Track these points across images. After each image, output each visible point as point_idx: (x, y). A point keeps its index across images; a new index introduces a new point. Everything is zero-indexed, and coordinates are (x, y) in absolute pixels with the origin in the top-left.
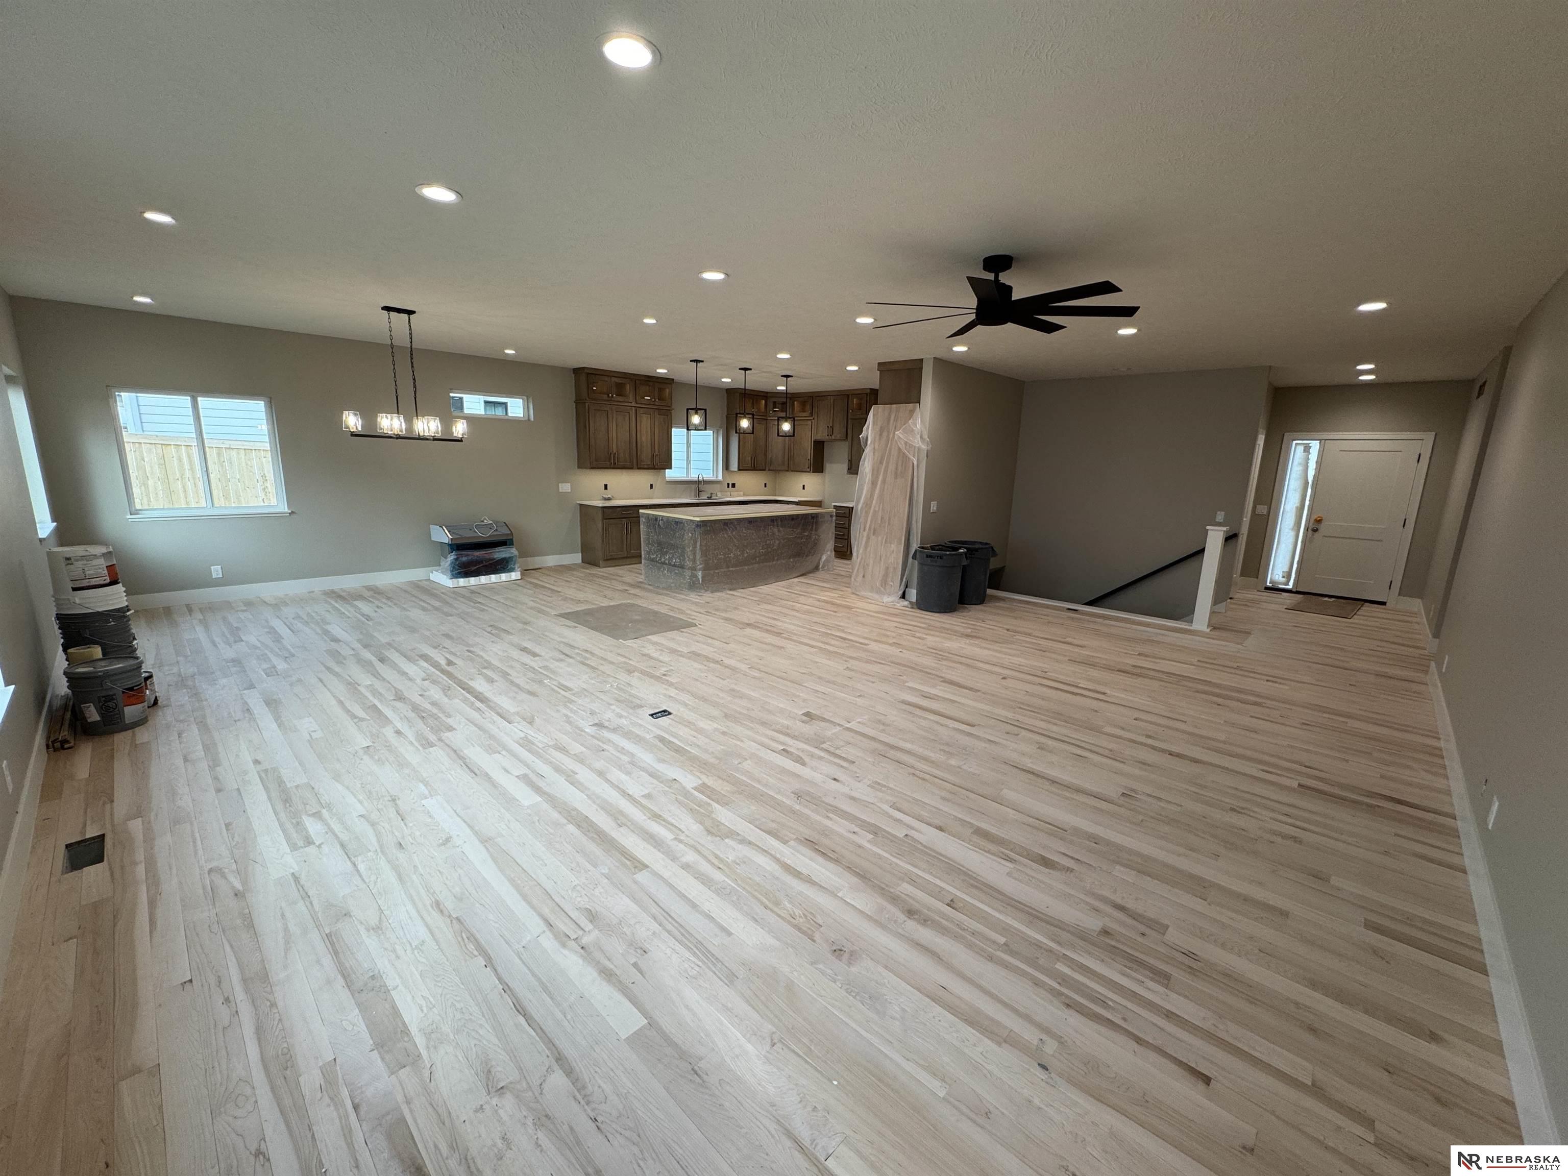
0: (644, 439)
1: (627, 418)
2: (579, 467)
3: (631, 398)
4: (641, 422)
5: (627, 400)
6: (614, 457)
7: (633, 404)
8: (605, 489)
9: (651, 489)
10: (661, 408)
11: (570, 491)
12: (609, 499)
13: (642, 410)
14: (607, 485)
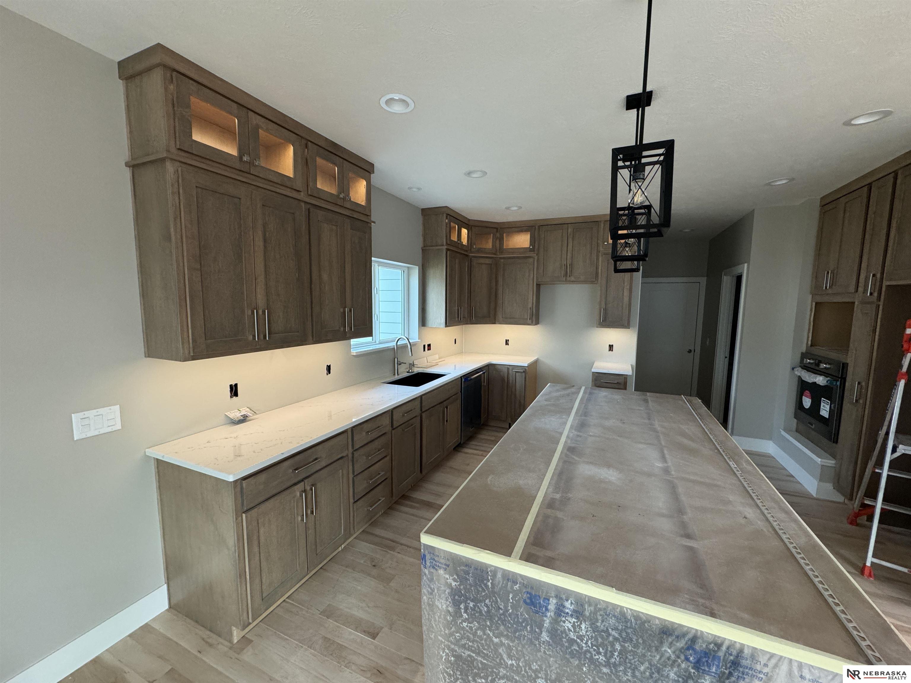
1: (289, 227)
2: (149, 354)
3: (299, 181)
4: (319, 238)
5: (288, 183)
6: (260, 321)
7: (303, 196)
8: (231, 397)
9: (327, 374)
10: (356, 215)
11: (119, 427)
12: (244, 419)
13: (321, 214)
14: (236, 385)
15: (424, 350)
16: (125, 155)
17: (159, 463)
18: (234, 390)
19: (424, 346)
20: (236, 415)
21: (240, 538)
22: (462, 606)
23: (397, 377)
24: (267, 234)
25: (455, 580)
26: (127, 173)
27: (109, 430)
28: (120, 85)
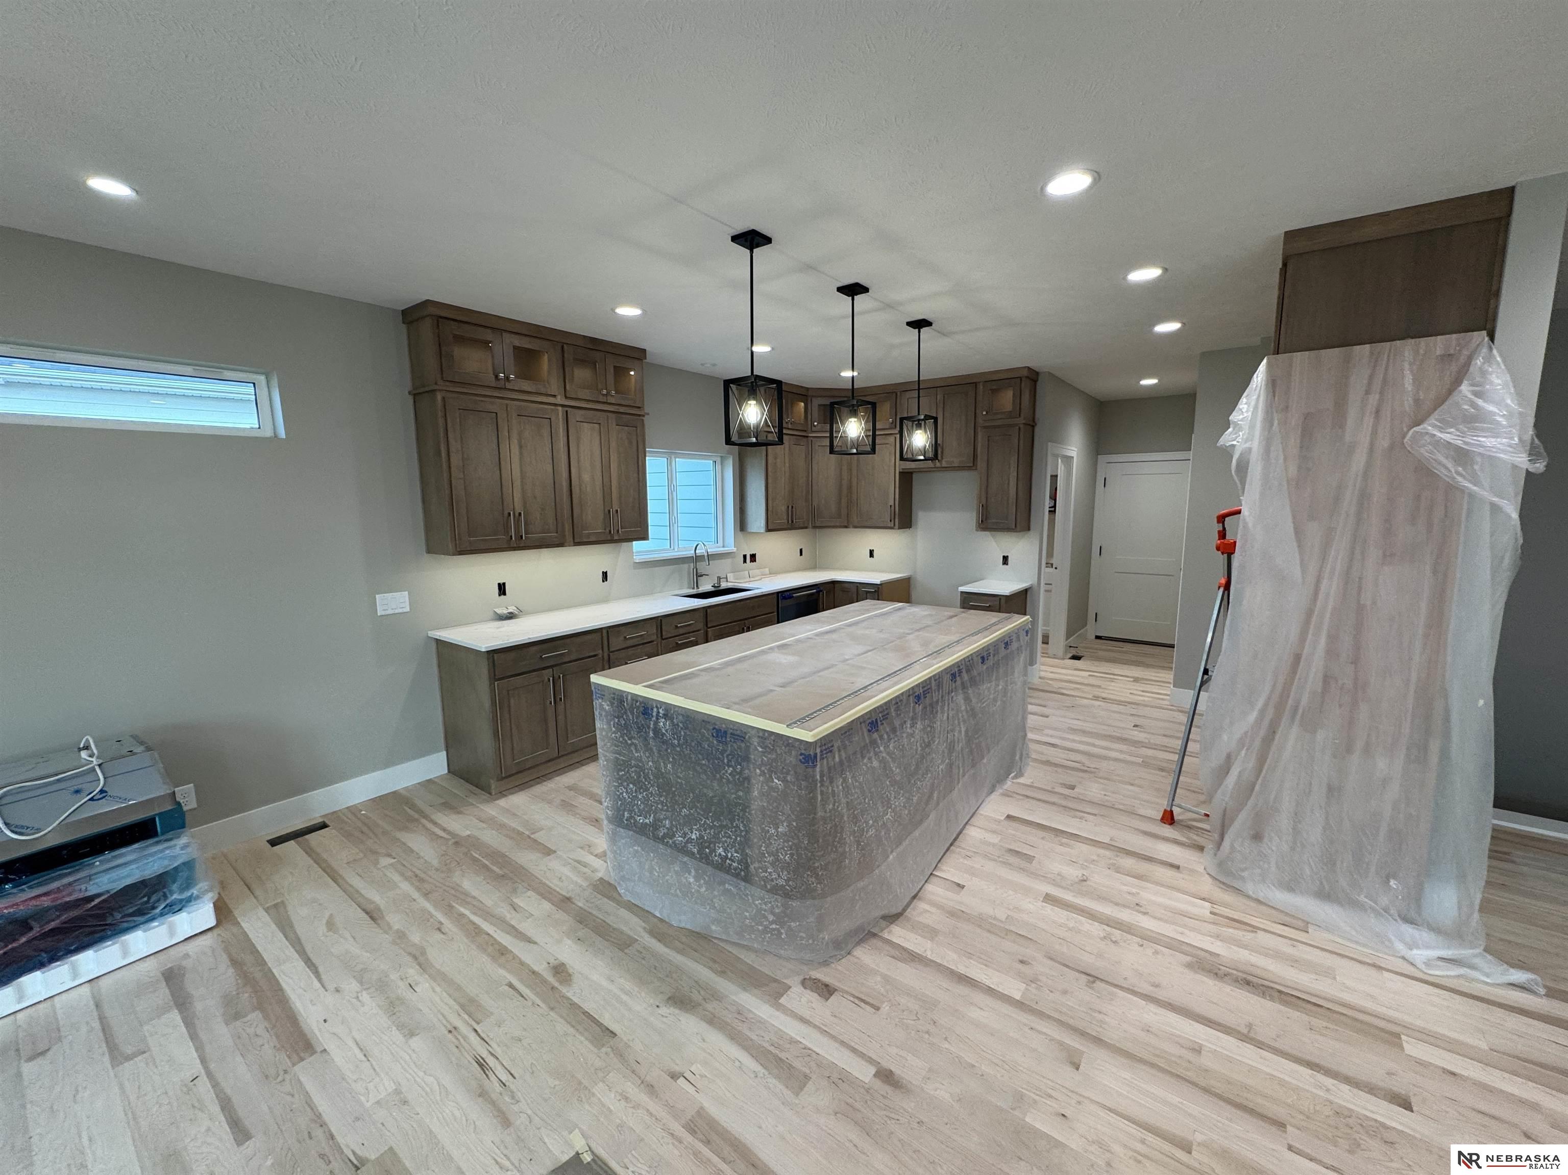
0: (586, 477)
1: (546, 433)
2: (429, 551)
3: (554, 386)
4: (578, 439)
5: (543, 390)
6: (517, 522)
7: (560, 400)
8: (499, 595)
9: (603, 581)
10: (622, 410)
11: (407, 609)
12: (510, 616)
13: (579, 415)
14: (504, 584)
15: (745, 561)
16: (409, 385)
17: (438, 642)
18: (502, 589)
19: (745, 556)
20: (503, 611)
21: (493, 703)
22: (612, 723)
23: (694, 591)
24: (523, 441)
25: (608, 705)
26: (410, 400)
27: (400, 611)
28: (404, 328)
